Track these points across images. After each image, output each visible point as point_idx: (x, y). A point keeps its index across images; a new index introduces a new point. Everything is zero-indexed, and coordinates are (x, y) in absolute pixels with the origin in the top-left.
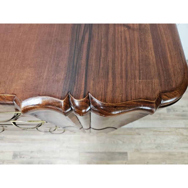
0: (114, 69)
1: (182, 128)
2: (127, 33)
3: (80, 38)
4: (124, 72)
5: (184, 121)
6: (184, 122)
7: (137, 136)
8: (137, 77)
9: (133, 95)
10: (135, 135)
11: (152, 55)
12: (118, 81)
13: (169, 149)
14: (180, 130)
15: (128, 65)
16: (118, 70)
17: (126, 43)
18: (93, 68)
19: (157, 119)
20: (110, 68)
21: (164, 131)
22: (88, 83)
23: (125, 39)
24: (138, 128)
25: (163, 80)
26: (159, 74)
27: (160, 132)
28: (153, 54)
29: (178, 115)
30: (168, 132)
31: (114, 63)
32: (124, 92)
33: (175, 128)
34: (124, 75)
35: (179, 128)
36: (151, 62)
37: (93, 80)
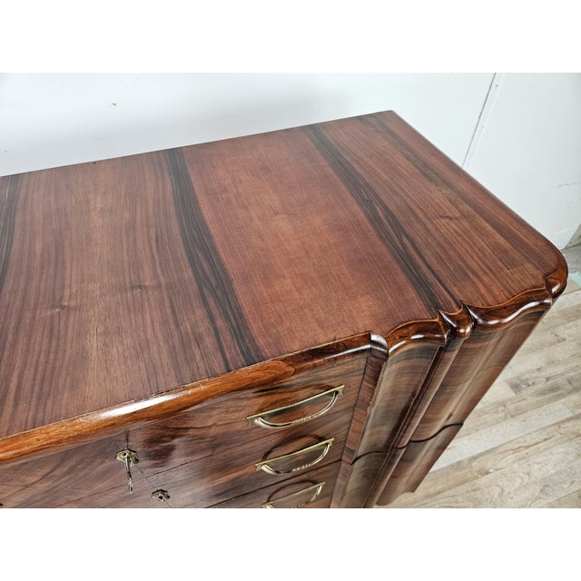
0: (469, 267)
1: (569, 420)
2: (452, 224)
3: (400, 246)
4: (484, 267)
5: (563, 400)
6: (564, 404)
7: (484, 480)
8: (505, 268)
9: (516, 289)
10: (477, 478)
11: (502, 241)
12: (485, 279)
13: (572, 483)
14: (568, 424)
15: (484, 259)
16: (475, 266)
17: (461, 236)
18: (444, 273)
19: (505, 418)
20: (464, 267)
21: (534, 441)
22: (452, 291)
23: (456, 232)
24: (474, 458)
25: (536, 263)
26: (526, 258)
27: (528, 447)
28: (503, 239)
29: (542, 393)
30: (545, 440)
31: (464, 261)
32: (502, 288)
33: (555, 424)
34: (487, 270)
35: (563, 422)
36: (508, 248)
37: (455, 286)
